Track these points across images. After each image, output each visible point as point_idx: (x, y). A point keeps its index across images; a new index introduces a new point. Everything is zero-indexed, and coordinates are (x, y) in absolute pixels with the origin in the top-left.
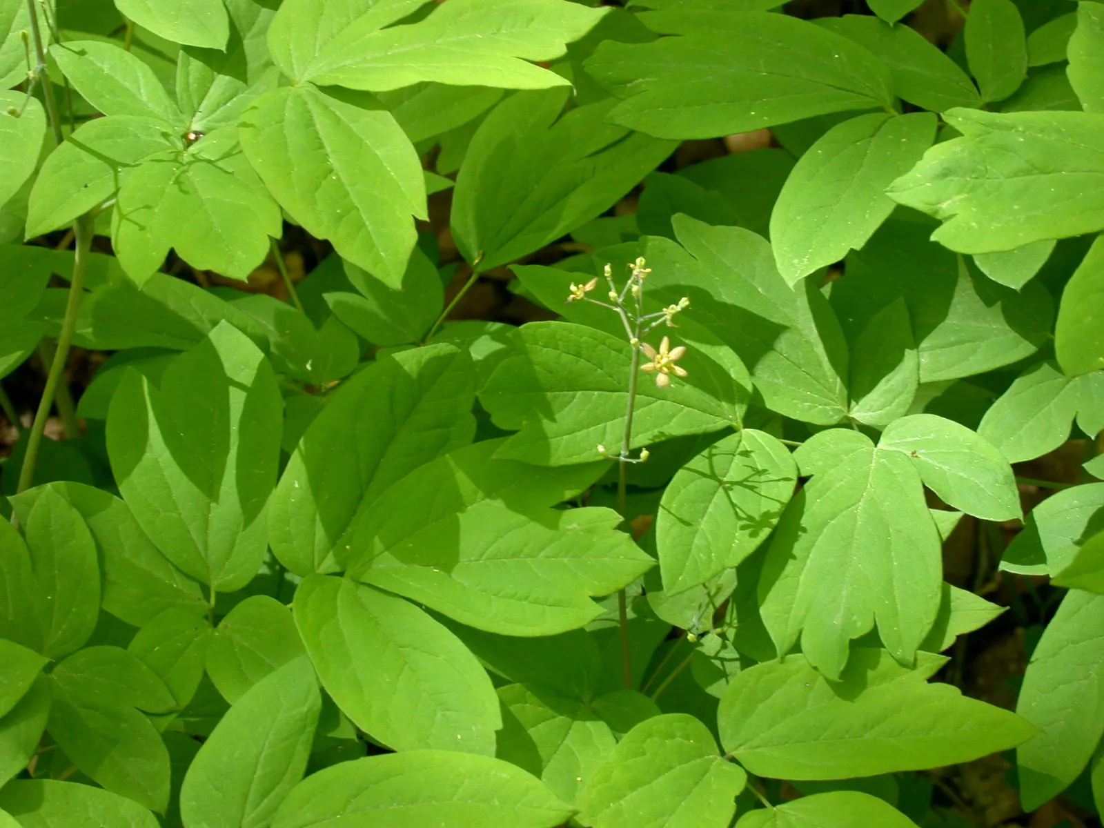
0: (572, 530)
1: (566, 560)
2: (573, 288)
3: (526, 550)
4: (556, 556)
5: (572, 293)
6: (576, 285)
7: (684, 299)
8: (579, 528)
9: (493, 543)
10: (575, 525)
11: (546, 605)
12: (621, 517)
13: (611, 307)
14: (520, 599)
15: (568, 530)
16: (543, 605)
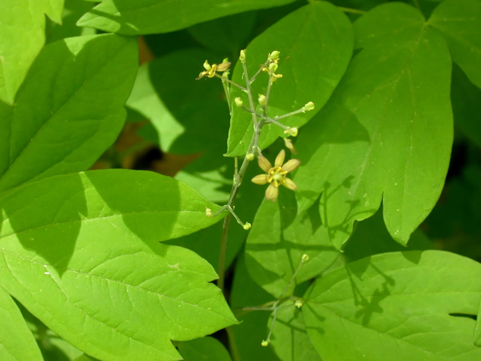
0: (173, 270)
1: (160, 297)
2: (206, 65)
3: (129, 278)
4: (154, 290)
5: (205, 70)
6: (211, 64)
7: (311, 103)
8: (179, 270)
9: (102, 262)
10: (176, 266)
11: (131, 337)
12: (217, 275)
13: (241, 87)
14: (111, 326)
15: (170, 269)
16: (129, 336)
